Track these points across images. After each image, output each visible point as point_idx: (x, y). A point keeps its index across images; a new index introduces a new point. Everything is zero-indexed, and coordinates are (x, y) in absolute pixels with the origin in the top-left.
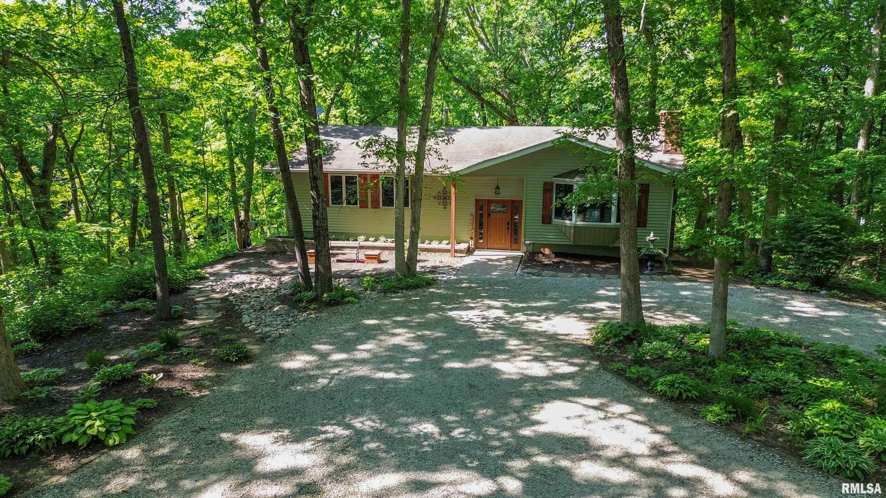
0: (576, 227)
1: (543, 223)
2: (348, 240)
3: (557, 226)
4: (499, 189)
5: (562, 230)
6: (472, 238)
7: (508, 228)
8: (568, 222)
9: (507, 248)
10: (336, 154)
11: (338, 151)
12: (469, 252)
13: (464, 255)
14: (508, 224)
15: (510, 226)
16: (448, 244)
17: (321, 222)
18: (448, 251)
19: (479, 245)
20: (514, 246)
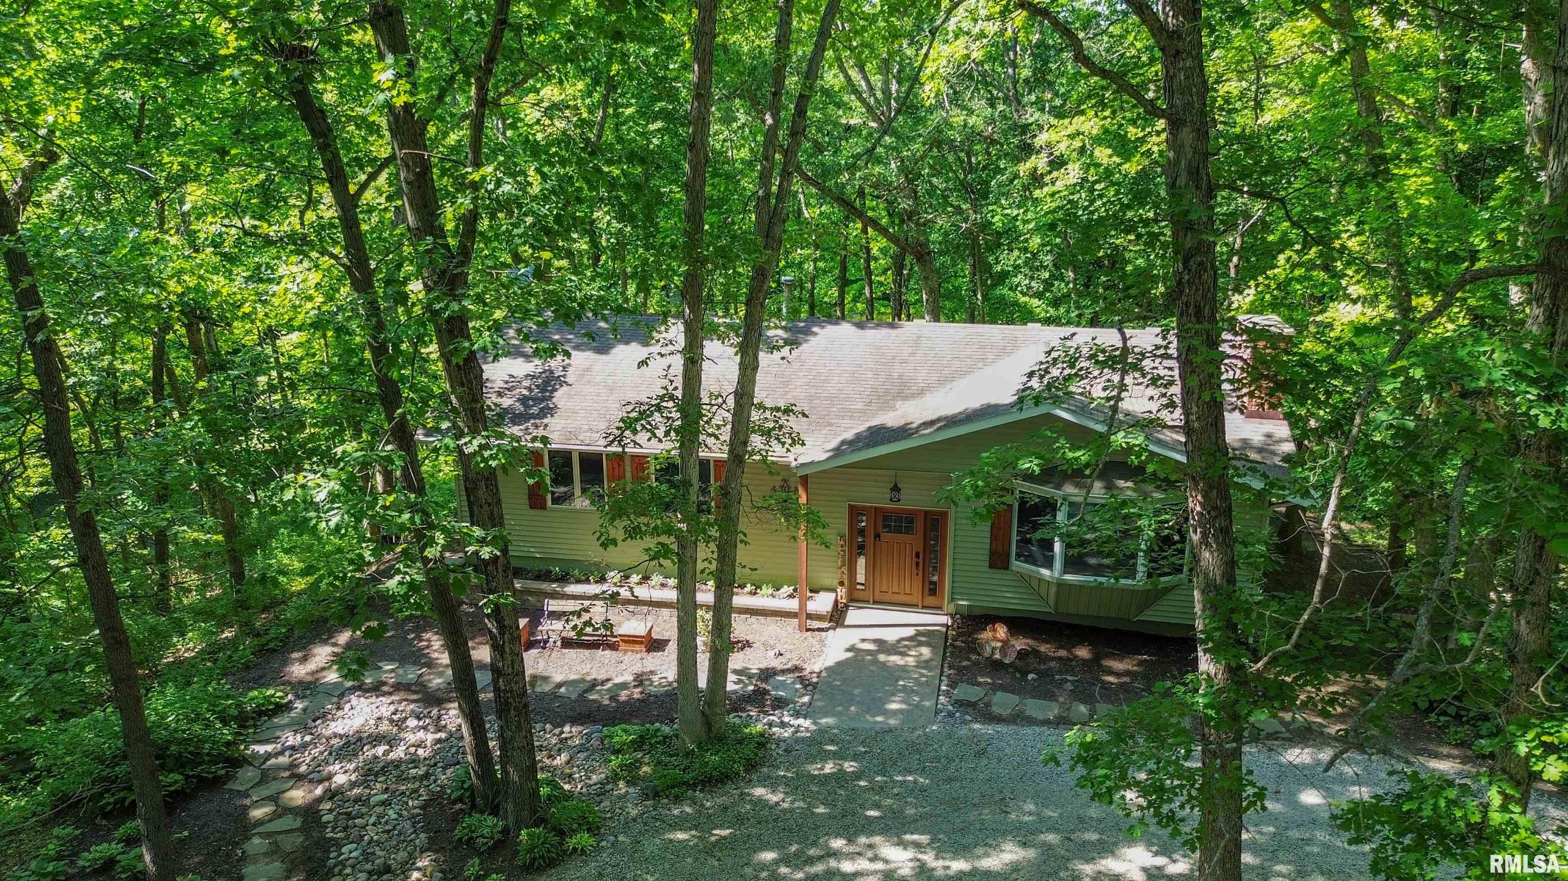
0: (1061, 586)
1: (991, 567)
2: (587, 581)
3: (1023, 578)
4: (899, 490)
5: (1030, 584)
6: (842, 584)
7: (917, 564)
8: (1045, 572)
9: (915, 602)
10: (560, 397)
11: (565, 388)
12: (837, 617)
13: (825, 625)
14: (917, 555)
15: (921, 561)
16: (791, 596)
17: (509, 682)
18: (793, 615)
19: (857, 595)
20: (930, 600)
